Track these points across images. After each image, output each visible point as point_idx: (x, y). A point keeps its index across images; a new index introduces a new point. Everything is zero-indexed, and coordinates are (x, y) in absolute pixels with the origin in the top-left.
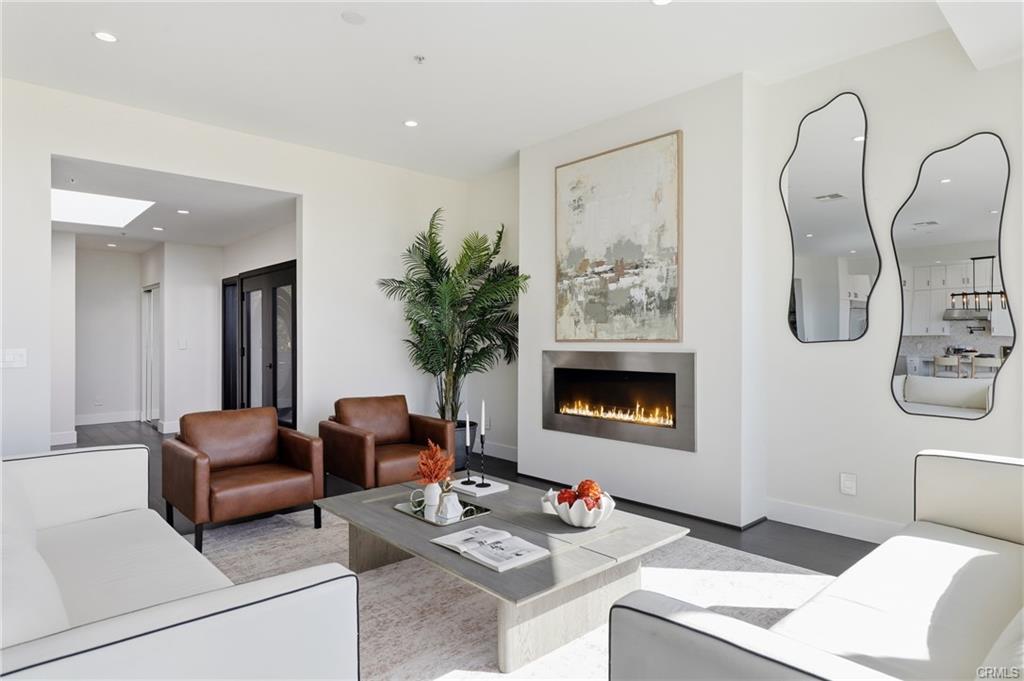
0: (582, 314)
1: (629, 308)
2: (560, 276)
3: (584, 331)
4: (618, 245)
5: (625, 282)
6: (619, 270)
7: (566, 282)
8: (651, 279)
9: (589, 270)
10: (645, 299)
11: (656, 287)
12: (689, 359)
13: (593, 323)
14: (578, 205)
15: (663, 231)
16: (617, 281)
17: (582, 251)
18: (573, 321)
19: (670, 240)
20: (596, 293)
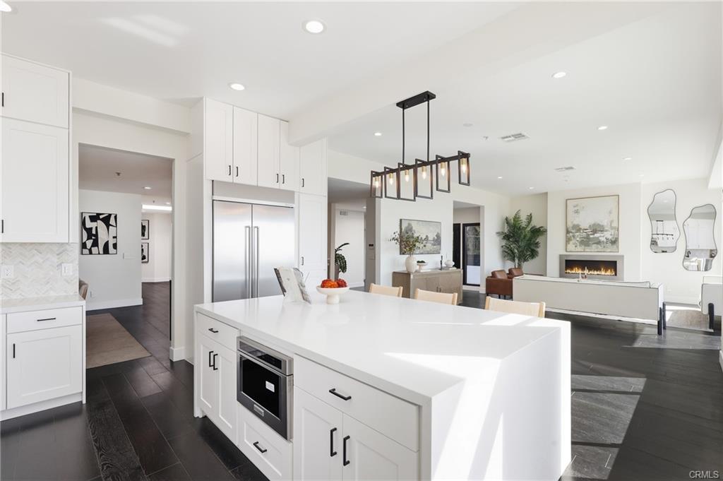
0: (578, 244)
1: (599, 243)
2: (568, 232)
3: (579, 249)
4: (594, 225)
5: (596, 235)
6: (595, 232)
7: (571, 234)
8: (608, 235)
9: (582, 231)
10: (605, 240)
11: (610, 237)
12: (622, 257)
13: (583, 247)
14: (577, 212)
15: (612, 222)
16: (593, 234)
17: (578, 226)
18: (574, 246)
19: (615, 225)
20: (584, 238)
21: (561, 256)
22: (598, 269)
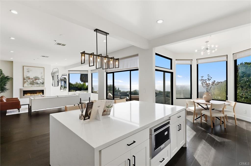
0: (29, 84)
1: (38, 84)
2: (24, 79)
3: (29, 86)
4: (36, 77)
5: (36, 81)
6: (36, 80)
7: (26, 80)
9: (30, 79)
10: (40, 83)
11: (42, 82)
12: (45, 88)
13: (31, 85)
14: (28, 71)
15: (42, 76)
16: (35, 81)
17: (29, 77)
18: (27, 85)
19: (43, 77)
20: (32, 82)
21: (21, 90)
22: (36, 93)
